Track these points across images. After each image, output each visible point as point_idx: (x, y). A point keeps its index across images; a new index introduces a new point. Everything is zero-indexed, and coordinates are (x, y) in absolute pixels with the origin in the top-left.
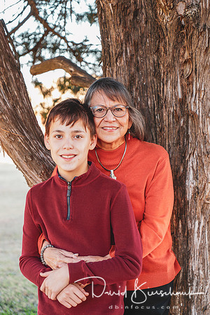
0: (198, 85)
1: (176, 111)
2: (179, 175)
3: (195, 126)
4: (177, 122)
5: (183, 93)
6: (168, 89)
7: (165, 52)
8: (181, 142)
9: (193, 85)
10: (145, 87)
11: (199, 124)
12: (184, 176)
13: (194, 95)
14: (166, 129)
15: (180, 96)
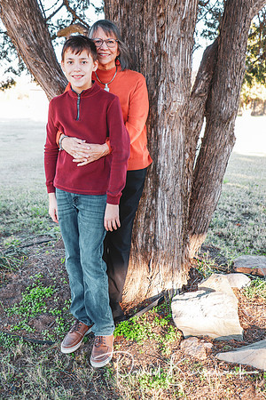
0: (169, 32)
1: (153, 51)
2: (153, 97)
3: (166, 62)
4: (153, 59)
5: (158, 38)
6: (148, 36)
7: (147, 10)
8: (156, 74)
9: (165, 32)
10: (133, 38)
11: (168, 60)
12: (157, 97)
13: (166, 39)
14: (146, 65)
15: (156, 41)
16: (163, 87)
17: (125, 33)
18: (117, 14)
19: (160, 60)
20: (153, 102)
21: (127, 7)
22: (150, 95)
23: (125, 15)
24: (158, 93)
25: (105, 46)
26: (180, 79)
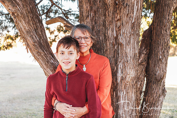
0: (123, 31)
1: (113, 42)
2: (114, 71)
3: (122, 49)
4: (113, 47)
5: (116, 34)
6: (110, 32)
7: (109, 15)
8: (116, 56)
9: (121, 30)
10: (99, 31)
11: (123, 48)
12: (117, 71)
13: (122, 35)
14: (109, 50)
15: (115, 35)
16: (120, 65)
17: (94, 28)
18: (88, 16)
19: (118, 47)
20: (114, 74)
21: (95, 12)
22: (112, 70)
23: (93, 17)
24: (117, 69)
25: (83, 41)
26: (132, 60)
